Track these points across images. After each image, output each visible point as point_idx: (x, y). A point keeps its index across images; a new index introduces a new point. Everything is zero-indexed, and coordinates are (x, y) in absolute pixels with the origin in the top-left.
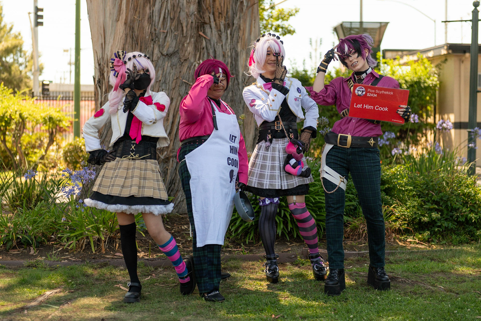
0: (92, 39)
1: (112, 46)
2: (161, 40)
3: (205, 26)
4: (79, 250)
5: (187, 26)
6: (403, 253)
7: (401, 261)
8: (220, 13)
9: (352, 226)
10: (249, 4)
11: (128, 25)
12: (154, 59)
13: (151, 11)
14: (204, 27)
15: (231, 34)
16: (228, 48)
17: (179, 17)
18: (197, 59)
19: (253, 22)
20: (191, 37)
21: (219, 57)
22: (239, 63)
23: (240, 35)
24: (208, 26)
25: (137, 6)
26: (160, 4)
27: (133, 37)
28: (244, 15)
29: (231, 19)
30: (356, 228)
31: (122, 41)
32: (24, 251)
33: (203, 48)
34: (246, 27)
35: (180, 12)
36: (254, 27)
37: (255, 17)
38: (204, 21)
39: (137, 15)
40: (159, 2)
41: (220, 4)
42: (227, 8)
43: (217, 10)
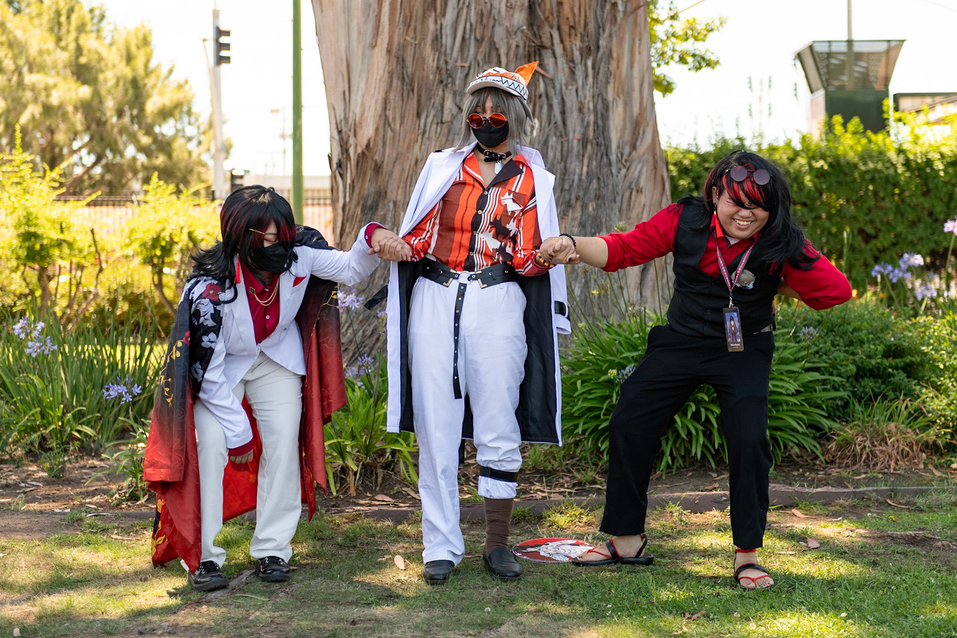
0: (325, 82)
1: (363, 96)
2: (457, 82)
3: (544, 52)
5: (507, 54)
6: (944, 492)
7: (940, 507)
8: (572, 27)
9: (840, 438)
11: (394, 54)
12: (444, 120)
13: (438, 26)
14: (540, 55)
15: (593, 68)
16: (589, 94)
17: (492, 37)
19: (637, 42)
21: (572, 112)
22: (611, 123)
23: (611, 69)
24: (549, 52)
25: (411, 17)
26: (456, 12)
27: (403, 78)
28: (619, 29)
29: (593, 37)
30: (847, 443)
31: (384, 86)
33: (540, 96)
34: (623, 53)
35: (493, 27)
36: (640, 53)
37: (640, 34)
38: (542, 42)
39: (411, 33)
40: (454, 9)
41: (572, 10)
42: (586, 16)
43: (565, 21)
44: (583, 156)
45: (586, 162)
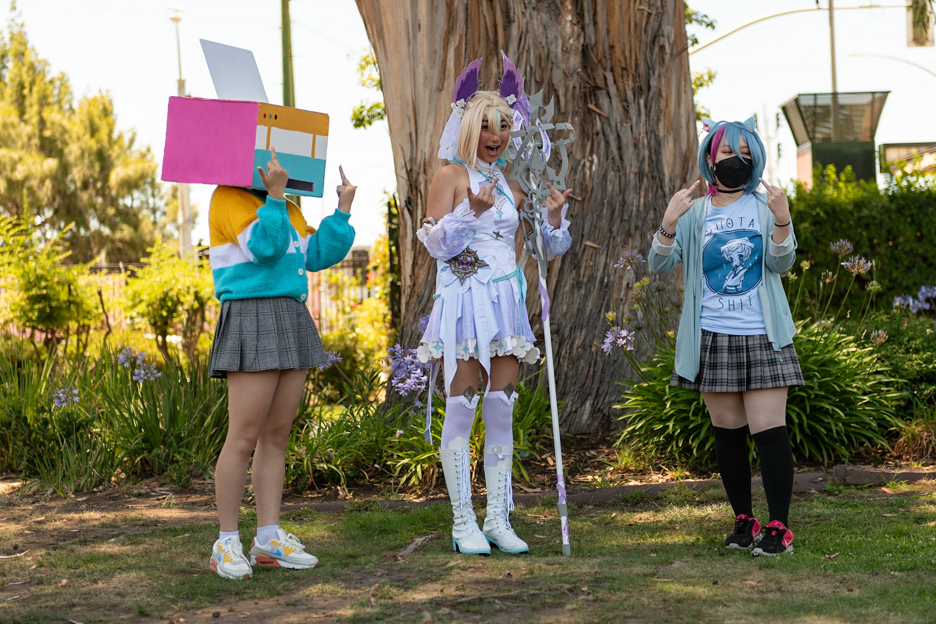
1: (432, 137)
3: (598, 92)
4: (426, 487)
5: (565, 95)
8: (623, 69)
10: (675, 52)
14: (595, 96)
15: (646, 106)
16: (642, 130)
17: (550, 79)
18: (587, 154)
19: (683, 83)
20: (575, 113)
21: (628, 148)
22: (664, 158)
23: (661, 107)
24: (604, 92)
26: (517, 55)
28: (667, 70)
29: (644, 78)
32: (328, 492)
33: (597, 134)
34: (671, 93)
35: (551, 69)
36: (685, 93)
37: (685, 74)
38: (596, 83)
41: (623, 53)
42: (636, 59)
43: (618, 63)
44: (640, 188)
45: (642, 194)
